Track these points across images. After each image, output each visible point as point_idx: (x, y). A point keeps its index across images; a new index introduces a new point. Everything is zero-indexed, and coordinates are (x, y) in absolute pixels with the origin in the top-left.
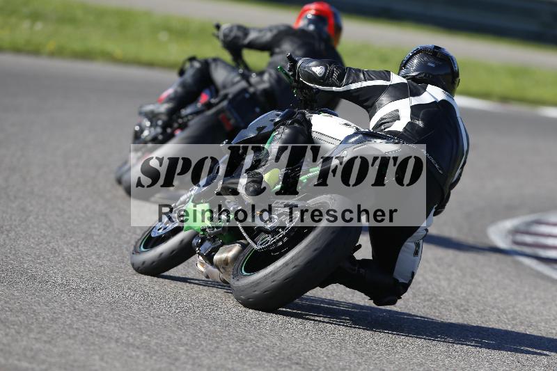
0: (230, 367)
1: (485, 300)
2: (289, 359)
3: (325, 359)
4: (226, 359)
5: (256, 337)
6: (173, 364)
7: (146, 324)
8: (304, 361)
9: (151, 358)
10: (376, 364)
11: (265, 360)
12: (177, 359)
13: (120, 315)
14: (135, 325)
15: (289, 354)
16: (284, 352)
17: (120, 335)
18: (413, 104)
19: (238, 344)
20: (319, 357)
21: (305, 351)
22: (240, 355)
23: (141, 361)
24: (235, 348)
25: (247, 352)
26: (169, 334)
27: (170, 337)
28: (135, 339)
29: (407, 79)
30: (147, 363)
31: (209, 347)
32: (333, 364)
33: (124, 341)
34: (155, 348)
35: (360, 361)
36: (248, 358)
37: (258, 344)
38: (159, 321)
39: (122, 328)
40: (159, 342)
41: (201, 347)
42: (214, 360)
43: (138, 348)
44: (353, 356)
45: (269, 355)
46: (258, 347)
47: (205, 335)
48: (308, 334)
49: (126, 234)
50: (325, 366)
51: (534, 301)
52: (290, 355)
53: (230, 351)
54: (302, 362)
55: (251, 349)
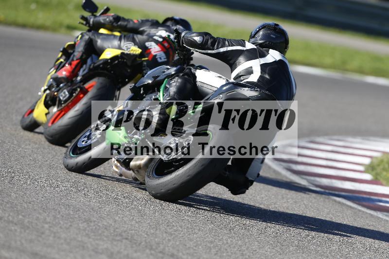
0: (80, 239)
1: (255, 198)
2: (121, 235)
3: (146, 236)
4: (77, 234)
5: (98, 219)
6: (41, 237)
7: (21, 207)
8: (131, 237)
9: (25, 231)
10: (181, 241)
11: (104, 235)
12: (43, 233)
13: (3, 201)
14: (13, 208)
15: (120, 231)
16: (117, 230)
17: (3, 215)
18: (262, 63)
19: (85, 223)
20: (141, 235)
21: (132, 230)
22: (87, 232)
23: (17, 234)
24: (83, 227)
25: (92, 229)
26: (37, 215)
27: (38, 217)
28: (13, 218)
29: (256, 45)
30: (22, 235)
31: (65, 225)
32: (151, 240)
33: (6, 219)
34: (28, 224)
35: (170, 238)
36: (92, 234)
37: (99, 224)
38: (30, 206)
39: (5, 210)
40: (31, 220)
41: (60, 225)
42: (69, 234)
43: (16, 224)
44: (165, 235)
45: (106, 232)
46: (99, 226)
47: (63, 216)
48: (133, 219)
49: (7, 144)
50: (145, 241)
51: (289, 200)
52: (122, 233)
53: (79, 229)
54: (129, 238)
55: (94, 227)
